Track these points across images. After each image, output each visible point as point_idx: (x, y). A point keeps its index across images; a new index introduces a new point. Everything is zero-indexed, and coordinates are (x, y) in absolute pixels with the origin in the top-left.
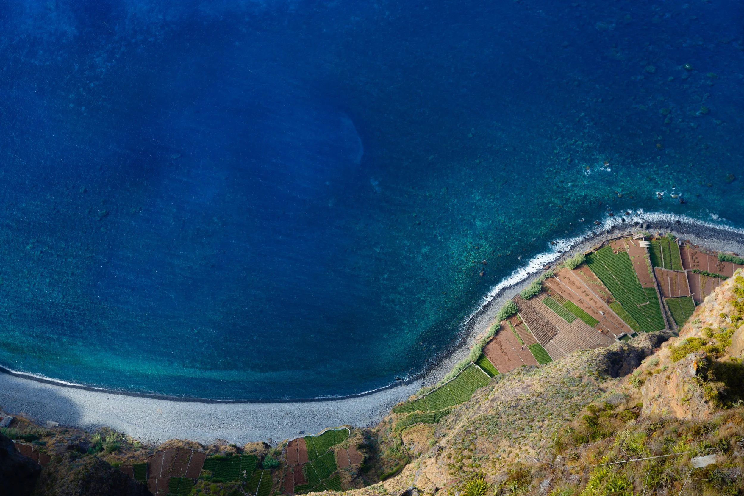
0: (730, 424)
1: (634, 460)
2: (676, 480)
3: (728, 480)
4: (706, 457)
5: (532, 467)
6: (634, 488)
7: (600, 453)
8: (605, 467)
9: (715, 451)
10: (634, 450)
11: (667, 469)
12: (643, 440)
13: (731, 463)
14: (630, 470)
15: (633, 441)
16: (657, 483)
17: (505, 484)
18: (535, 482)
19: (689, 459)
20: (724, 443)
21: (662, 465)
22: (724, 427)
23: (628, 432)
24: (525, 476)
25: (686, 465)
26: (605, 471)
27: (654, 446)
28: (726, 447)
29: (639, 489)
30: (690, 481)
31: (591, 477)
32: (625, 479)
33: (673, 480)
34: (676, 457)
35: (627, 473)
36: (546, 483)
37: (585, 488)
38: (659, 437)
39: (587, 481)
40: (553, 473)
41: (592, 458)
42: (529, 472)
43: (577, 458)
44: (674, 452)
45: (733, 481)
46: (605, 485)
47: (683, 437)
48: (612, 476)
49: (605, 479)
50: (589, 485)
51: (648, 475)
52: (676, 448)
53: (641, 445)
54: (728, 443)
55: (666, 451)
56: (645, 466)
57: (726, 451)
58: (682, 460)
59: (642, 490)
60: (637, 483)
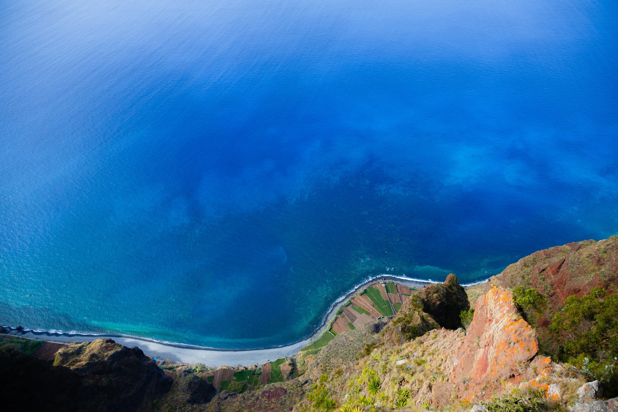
0: (409, 348)
1: (377, 363)
2: (392, 370)
3: (409, 369)
4: (401, 361)
5: (343, 368)
6: (378, 374)
7: (365, 362)
8: (367, 367)
9: (404, 358)
10: (377, 360)
11: (388, 366)
12: (380, 356)
13: (410, 362)
14: (376, 367)
15: (376, 356)
16: (385, 372)
17: (334, 375)
18: (344, 374)
19: (395, 362)
20: (407, 355)
21: (387, 365)
22: (407, 349)
23: (375, 353)
24: (341, 372)
25: (395, 364)
26: (367, 368)
27: (384, 358)
28: (408, 356)
29: (379, 374)
30: (396, 370)
31: (363, 371)
32: (374, 371)
33: (390, 370)
34: (391, 362)
35: (375, 369)
36: (348, 374)
37: (361, 375)
38: (385, 354)
39: (361, 372)
40: (350, 370)
41: (363, 363)
42: (342, 370)
43: (358, 364)
44: (390, 360)
45: (411, 369)
46: (368, 374)
47: (393, 354)
48: (370, 370)
49: (367, 371)
50: (362, 374)
51: (382, 369)
52: (391, 358)
53: (379, 358)
54: (408, 355)
55: (388, 359)
56: (381, 366)
57: (408, 358)
58: (394, 362)
59: (380, 375)
60: (378, 372)
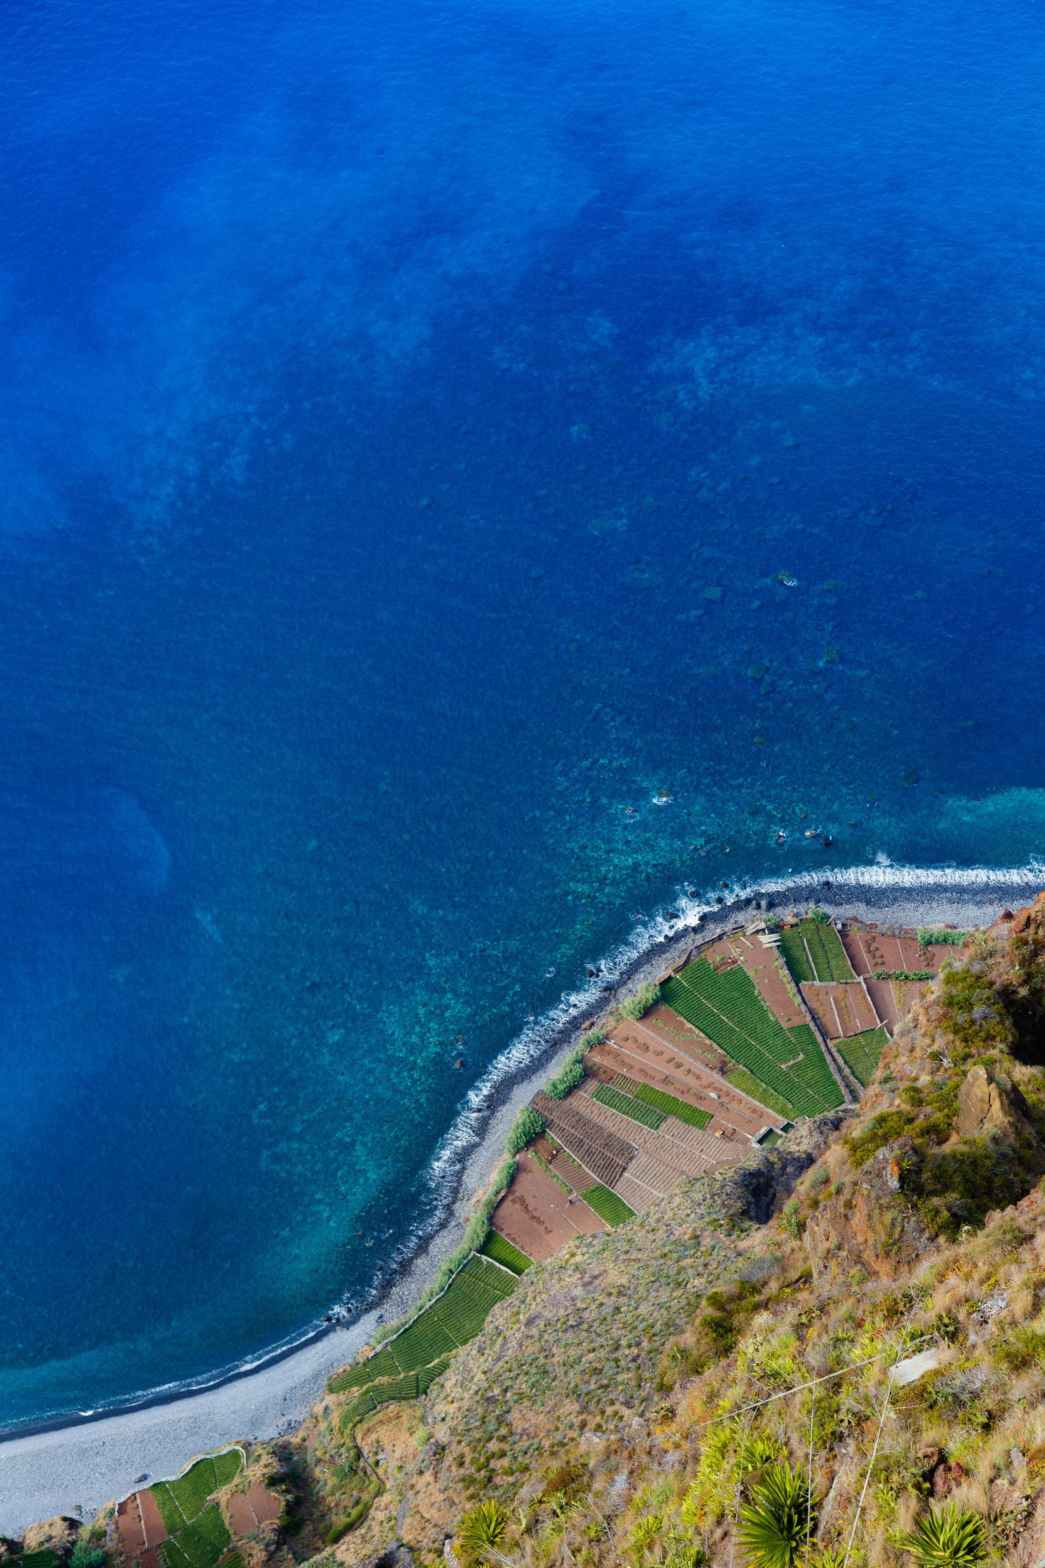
0: (952, 1279)
1: (781, 1395)
2: (868, 1418)
3: (965, 1397)
4: (918, 1358)
5: (588, 1454)
6: (791, 1453)
7: (712, 1397)
8: (726, 1422)
9: (933, 1342)
10: (776, 1375)
11: (847, 1399)
12: (791, 1349)
13: (967, 1359)
14: (775, 1418)
15: (772, 1355)
16: (833, 1433)
17: (540, 1502)
18: (597, 1486)
19: (885, 1371)
20: (946, 1321)
21: (836, 1393)
22: (942, 1289)
23: (759, 1339)
24: (579, 1476)
25: (881, 1383)
26: (728, 1431)
27: (814, 1358)
28: (951, 1329)
29: (800, 1453)
30: (893, 1415)
31: (704, 1449)
32: (769, 1438)
33: (861, 1419)
34: (859, 1372)
35: (772, 1425)
36: (621, 1480)
37: (695, 1475)
38: (819, 1336)
39: (696, 1459)
40: (630, 1457)
41: (699, 1406)
42: (584, 1465)
43: (670, 1415)
44: (854, 1362)
45: (975, 1396)
46: (733, 1461)
47: (867, 1326)
48: (744, 1439)
49: (731, 1448)
50: (703, 1467)
51: (811, 1422)
52: (857, 1351)
53: (788, 1361)
54: (955, 1320)
55: (840, 1362)
56: (803, 1404)
57: (953, 1337)
58: (874, 1373)
59: (807, 1455)
60: (794, 1443)
